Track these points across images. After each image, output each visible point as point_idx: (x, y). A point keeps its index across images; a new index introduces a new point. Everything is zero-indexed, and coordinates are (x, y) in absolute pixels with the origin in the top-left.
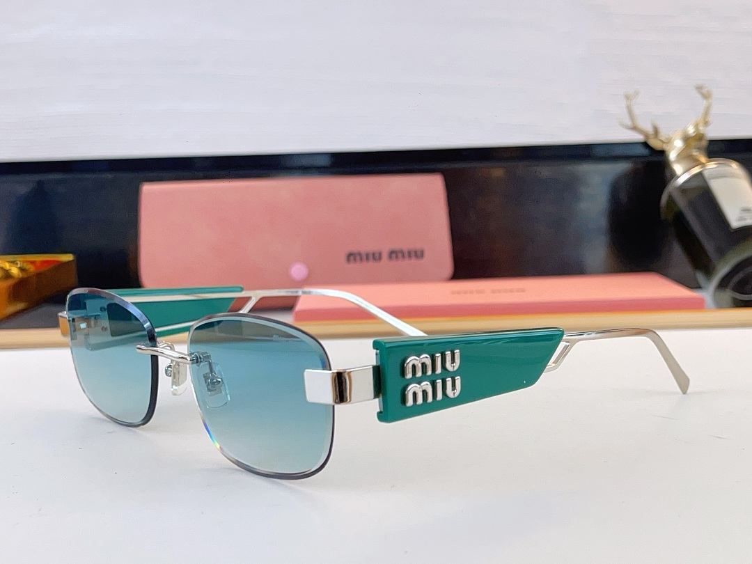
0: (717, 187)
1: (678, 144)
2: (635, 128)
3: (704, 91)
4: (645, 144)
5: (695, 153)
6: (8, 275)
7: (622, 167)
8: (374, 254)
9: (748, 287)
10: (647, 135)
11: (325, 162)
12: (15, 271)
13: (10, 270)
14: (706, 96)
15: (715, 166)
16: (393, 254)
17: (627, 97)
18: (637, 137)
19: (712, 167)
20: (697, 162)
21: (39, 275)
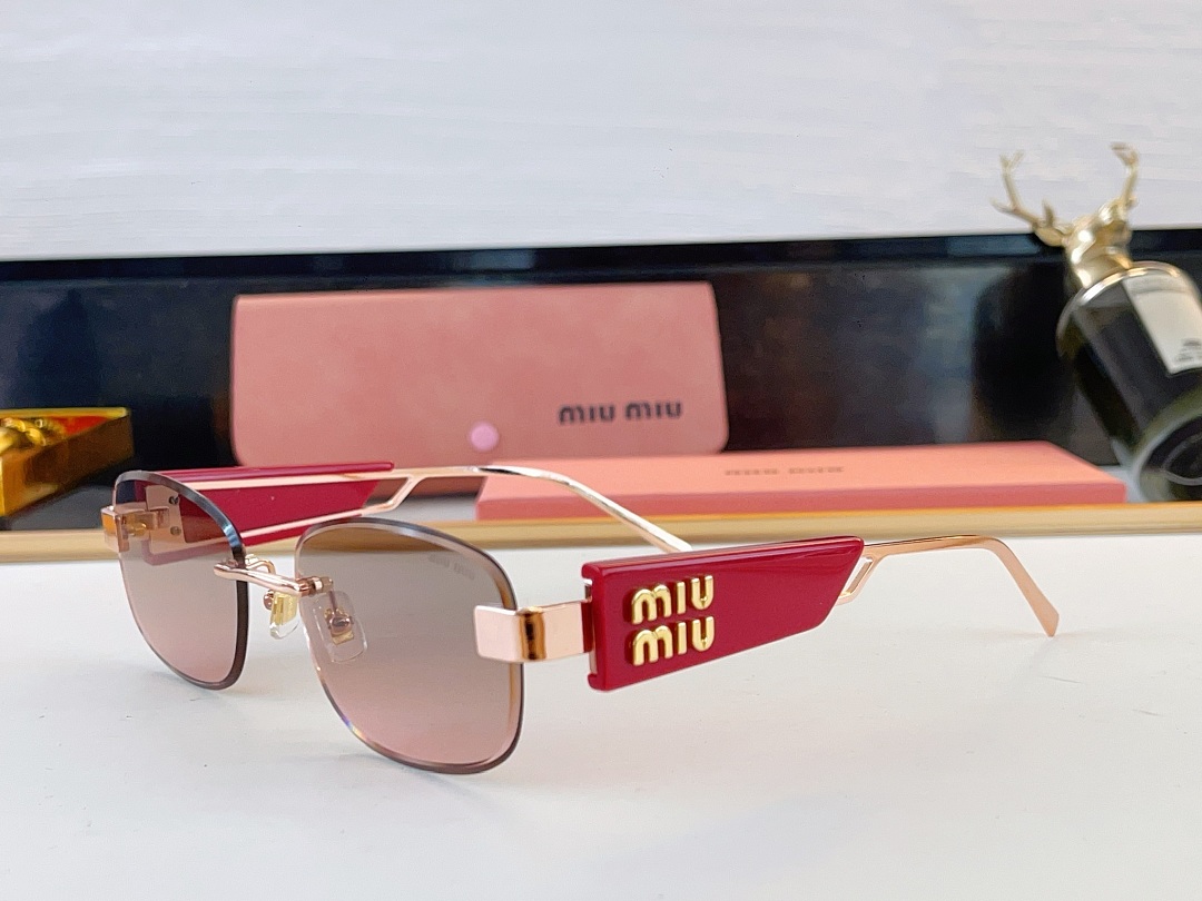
0: (1146, 306)
1: (1085, 237)
2: (1016, 212)
3: (1127, 153)
4: (1033, 237)
5: (1112, 251)
6: (22, 442)
7: (997, 272)
8: (602, 409)
9: (1194, 466)
10: (1035, 224)
11: (523, 263)
12: (35, 434)
13: (28, 432)
14: (1130, 161)
15: (1143, 273)
16: (633, 410)
17: (1005, 163)
18: (1021, 226)
19: (1138, 275)
20: (1114, 267)
21: (72, 441)
